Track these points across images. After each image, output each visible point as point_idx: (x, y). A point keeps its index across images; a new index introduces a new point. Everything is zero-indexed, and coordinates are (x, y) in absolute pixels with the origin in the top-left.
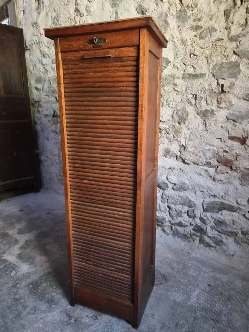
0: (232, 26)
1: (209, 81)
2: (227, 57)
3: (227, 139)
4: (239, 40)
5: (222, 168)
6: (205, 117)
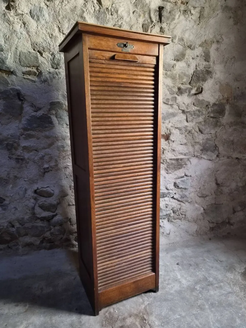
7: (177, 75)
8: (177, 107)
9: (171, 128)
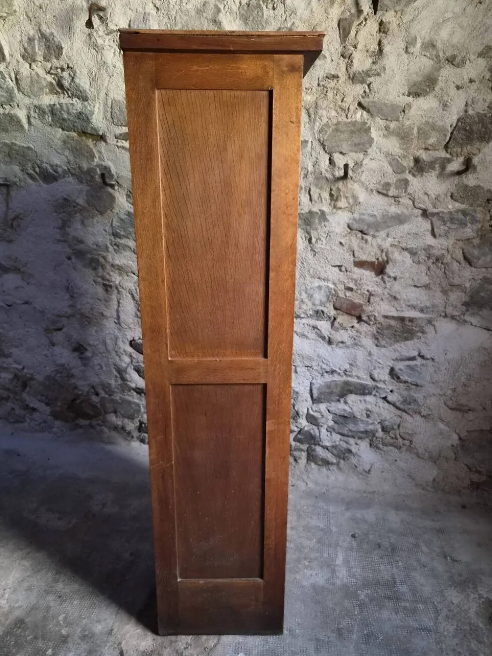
0: (354, 52)
1: (313, 156)
2: (347, 112)
3: (352, 266)
4: (368, 82)
5: (342, 319)
6: (307, 225)
7: (413, 129)
8: (411, 202)
9: (390, 249)
